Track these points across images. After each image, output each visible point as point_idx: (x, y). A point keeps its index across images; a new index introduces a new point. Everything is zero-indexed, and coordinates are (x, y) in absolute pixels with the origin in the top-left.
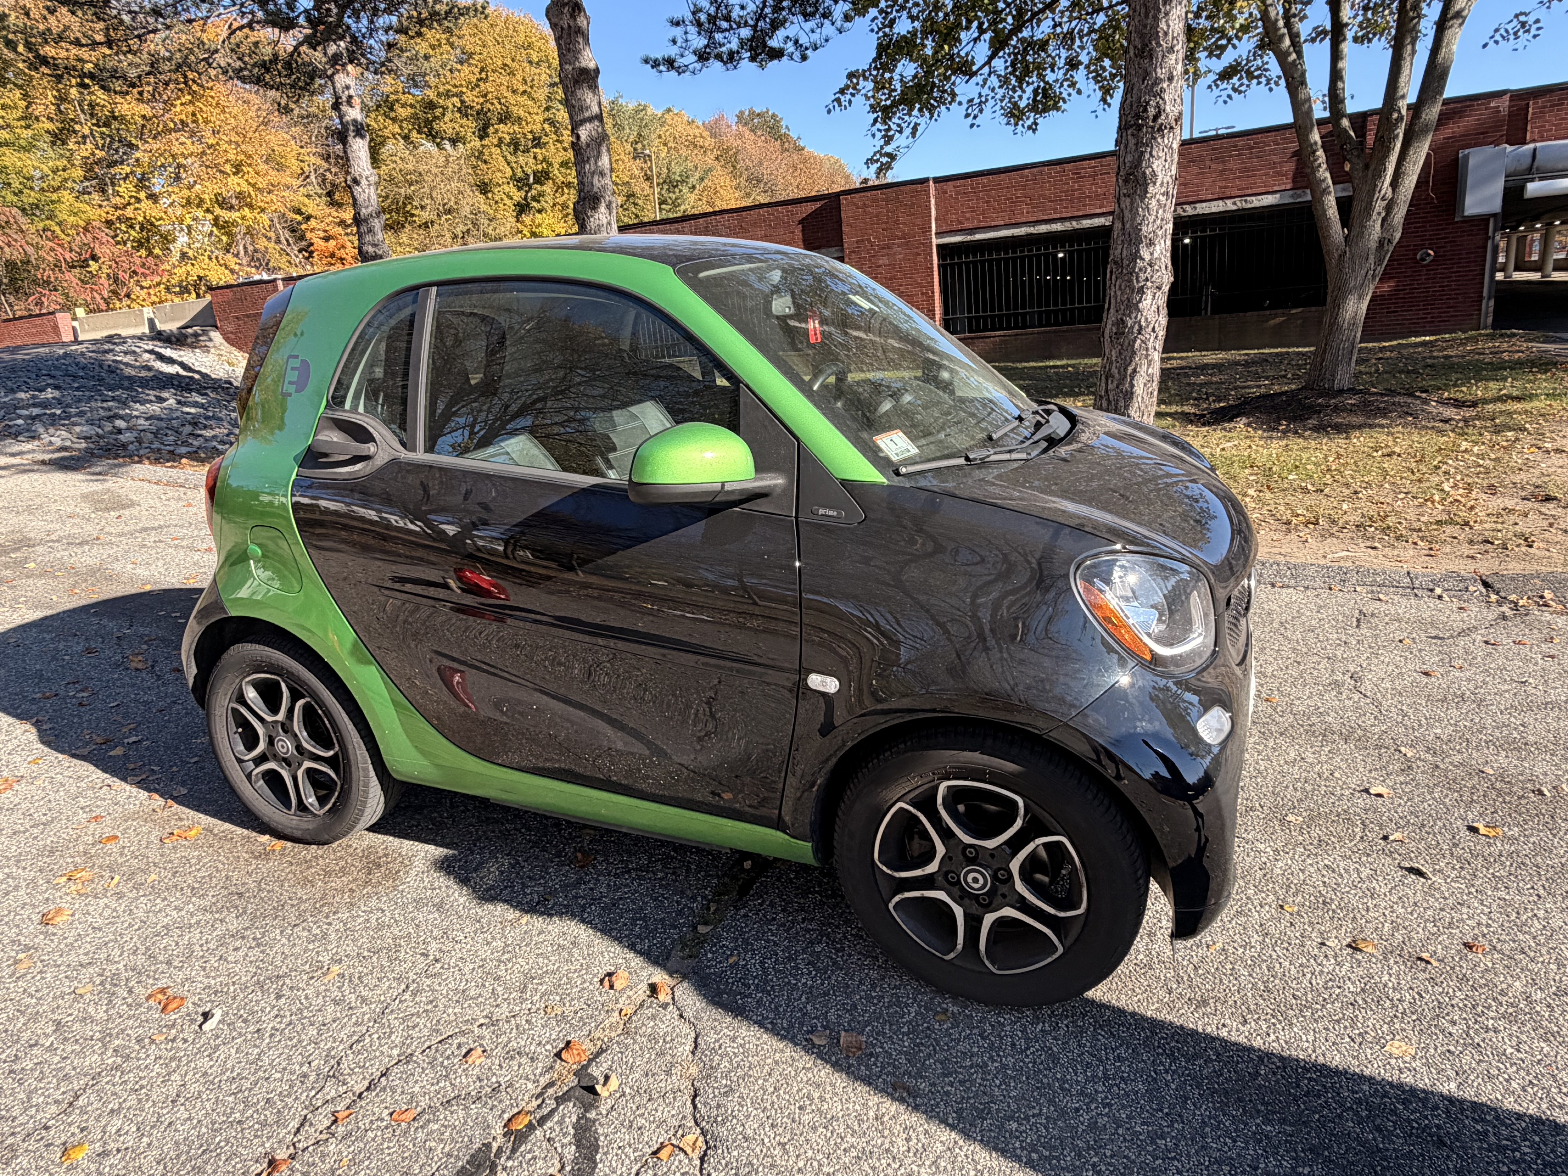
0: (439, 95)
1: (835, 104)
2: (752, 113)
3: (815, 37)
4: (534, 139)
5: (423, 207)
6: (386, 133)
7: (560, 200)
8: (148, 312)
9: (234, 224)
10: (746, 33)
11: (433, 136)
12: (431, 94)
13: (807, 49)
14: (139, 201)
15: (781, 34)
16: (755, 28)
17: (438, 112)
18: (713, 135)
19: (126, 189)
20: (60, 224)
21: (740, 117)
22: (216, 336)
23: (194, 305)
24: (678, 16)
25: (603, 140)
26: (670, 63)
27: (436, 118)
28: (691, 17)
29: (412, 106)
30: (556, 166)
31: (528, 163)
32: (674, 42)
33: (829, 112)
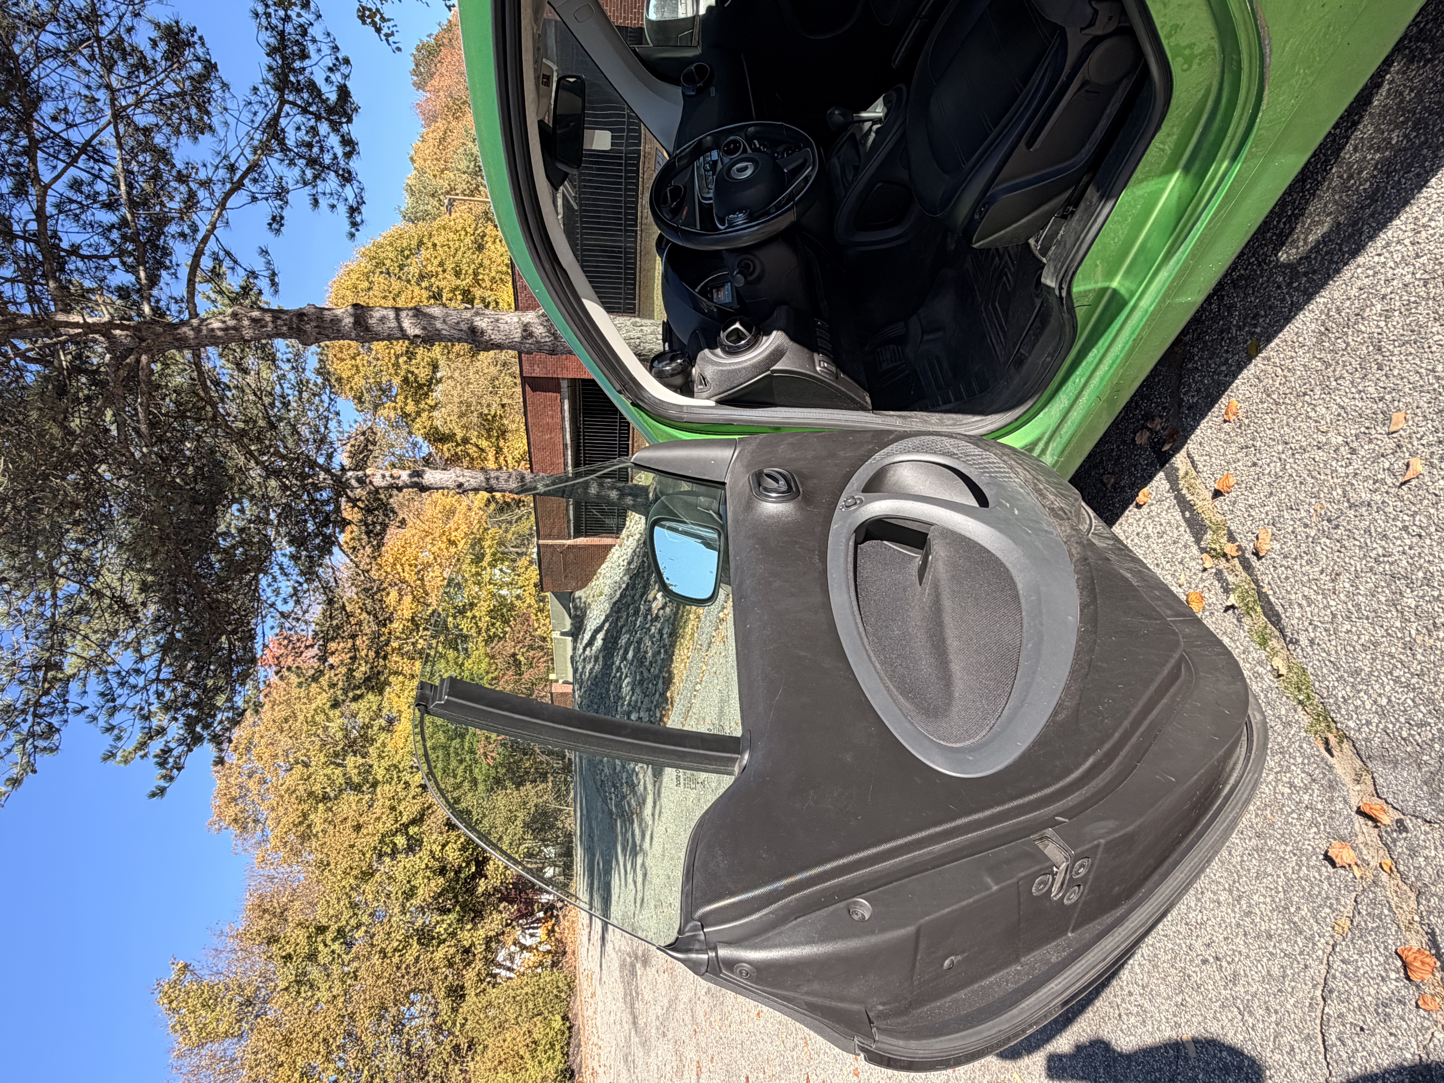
0: (397, 374)
1: (391, 39)
2: (415, 73)
3: (326, 50)
4: (434, 297)
5: (489, 405)
6: (428, 424)
7: (488, 284)
8: (556, 635)
9: (494, 554)
10: (324, 128)
11: (432, 382)
12: (397, 381)
13: (337, 59)
14: (474, 617)
15: (324, 88)
16: (318, 118)
17: (411, 377)
18: (434, 119)
19: (465, 625)
20: (487, 673)
21: (419, 86)
22: (577, 594)
23: (553, 603)
24: (308, 200)
26: (353, 211)
27: (416, 381)
28: (309, 187)
29: (406, 398)
30: (458, 282)
32: (333, 206)
33: (399, 49)
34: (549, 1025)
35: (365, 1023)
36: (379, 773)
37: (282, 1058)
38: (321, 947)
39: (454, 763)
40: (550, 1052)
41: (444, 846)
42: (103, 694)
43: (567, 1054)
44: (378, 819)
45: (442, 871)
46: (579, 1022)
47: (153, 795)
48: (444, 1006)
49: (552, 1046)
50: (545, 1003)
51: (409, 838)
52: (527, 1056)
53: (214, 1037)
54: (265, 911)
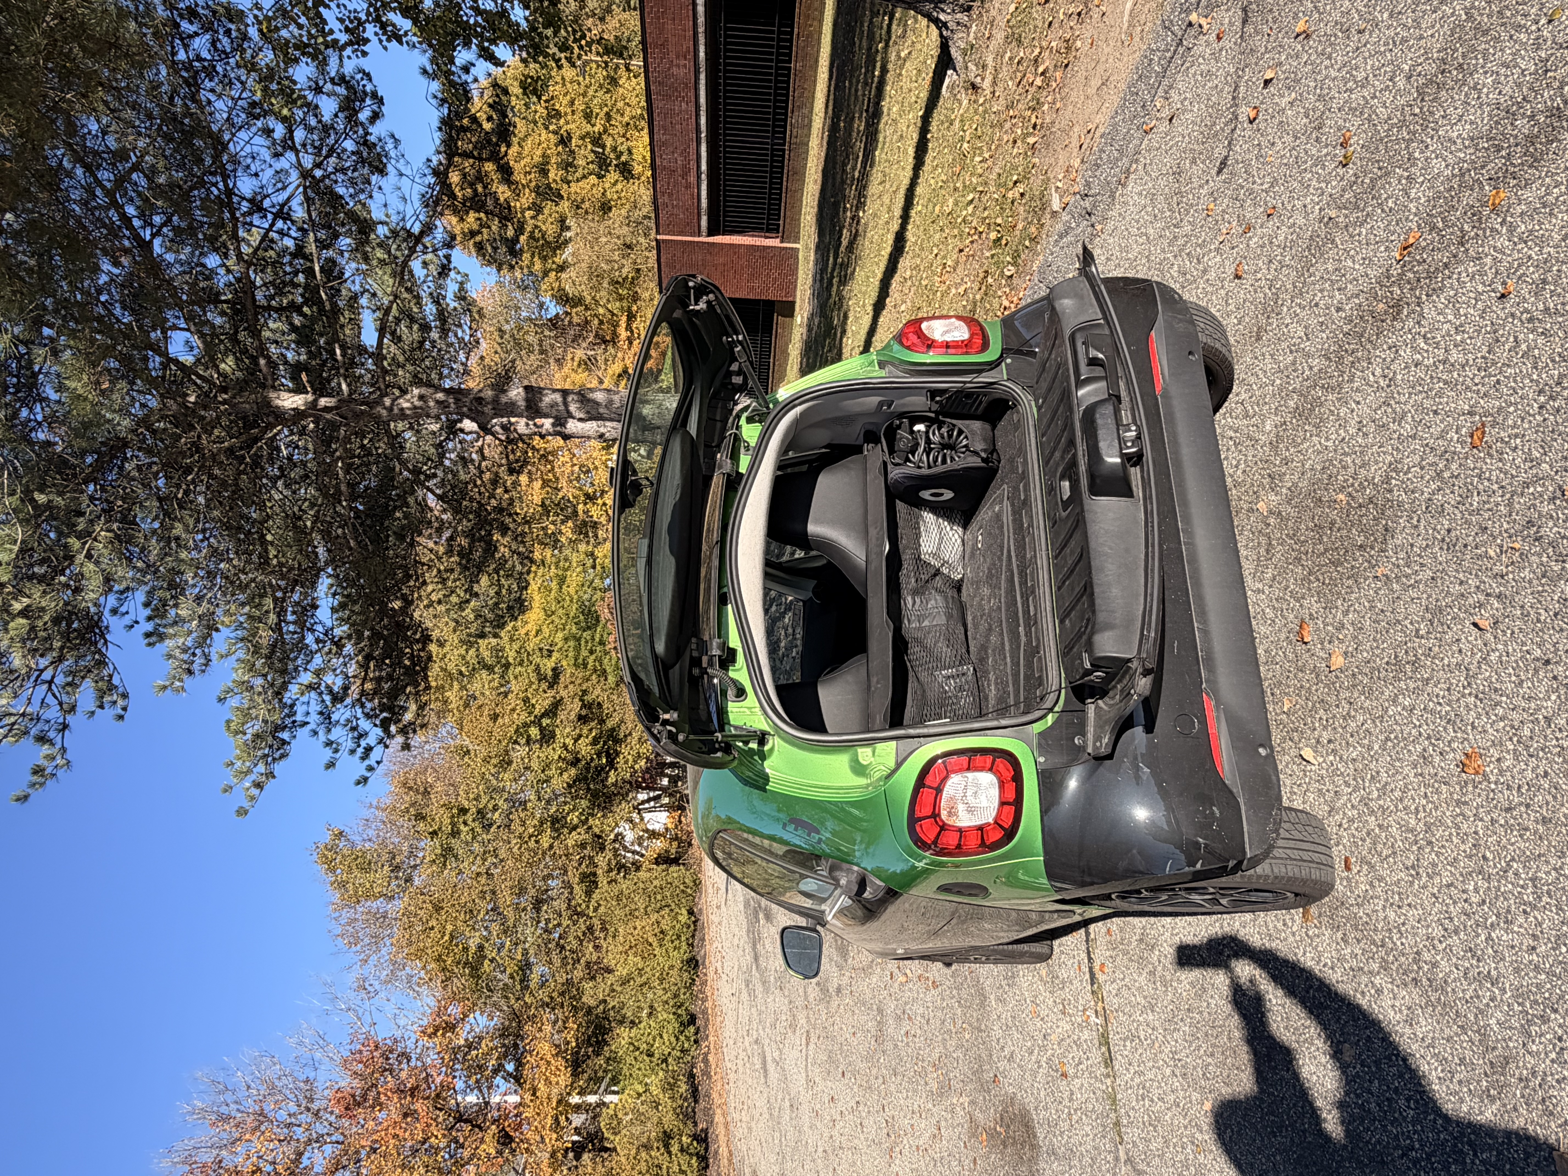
6: (556, 286)
17: (537, 234)
25: (583, 396)
27: (543, 238)
29: (533, 256)
31: (584, 155)
34: (675, 918)
35: (506, 898)
36: (511, 655)
37: (431, 923)
38: (462, 827)
39: (584, 653)
40: (677, 943)
41: (576, 740)
42: (321, 713)
43: (692, 945)
44: (513, 710)
45: (575, 762)
46: (703, 918)
47: (358, 783)
48: (578, 890)
49: (679, 937)
50: (672, 896)
51: (542, 730)
52: (655, 944)
53: (369, 895)
54: (410, 788)
